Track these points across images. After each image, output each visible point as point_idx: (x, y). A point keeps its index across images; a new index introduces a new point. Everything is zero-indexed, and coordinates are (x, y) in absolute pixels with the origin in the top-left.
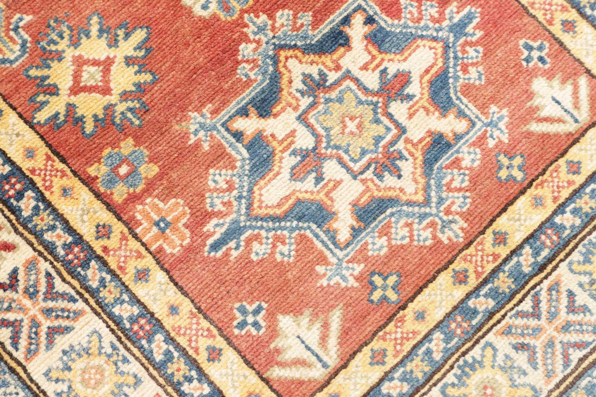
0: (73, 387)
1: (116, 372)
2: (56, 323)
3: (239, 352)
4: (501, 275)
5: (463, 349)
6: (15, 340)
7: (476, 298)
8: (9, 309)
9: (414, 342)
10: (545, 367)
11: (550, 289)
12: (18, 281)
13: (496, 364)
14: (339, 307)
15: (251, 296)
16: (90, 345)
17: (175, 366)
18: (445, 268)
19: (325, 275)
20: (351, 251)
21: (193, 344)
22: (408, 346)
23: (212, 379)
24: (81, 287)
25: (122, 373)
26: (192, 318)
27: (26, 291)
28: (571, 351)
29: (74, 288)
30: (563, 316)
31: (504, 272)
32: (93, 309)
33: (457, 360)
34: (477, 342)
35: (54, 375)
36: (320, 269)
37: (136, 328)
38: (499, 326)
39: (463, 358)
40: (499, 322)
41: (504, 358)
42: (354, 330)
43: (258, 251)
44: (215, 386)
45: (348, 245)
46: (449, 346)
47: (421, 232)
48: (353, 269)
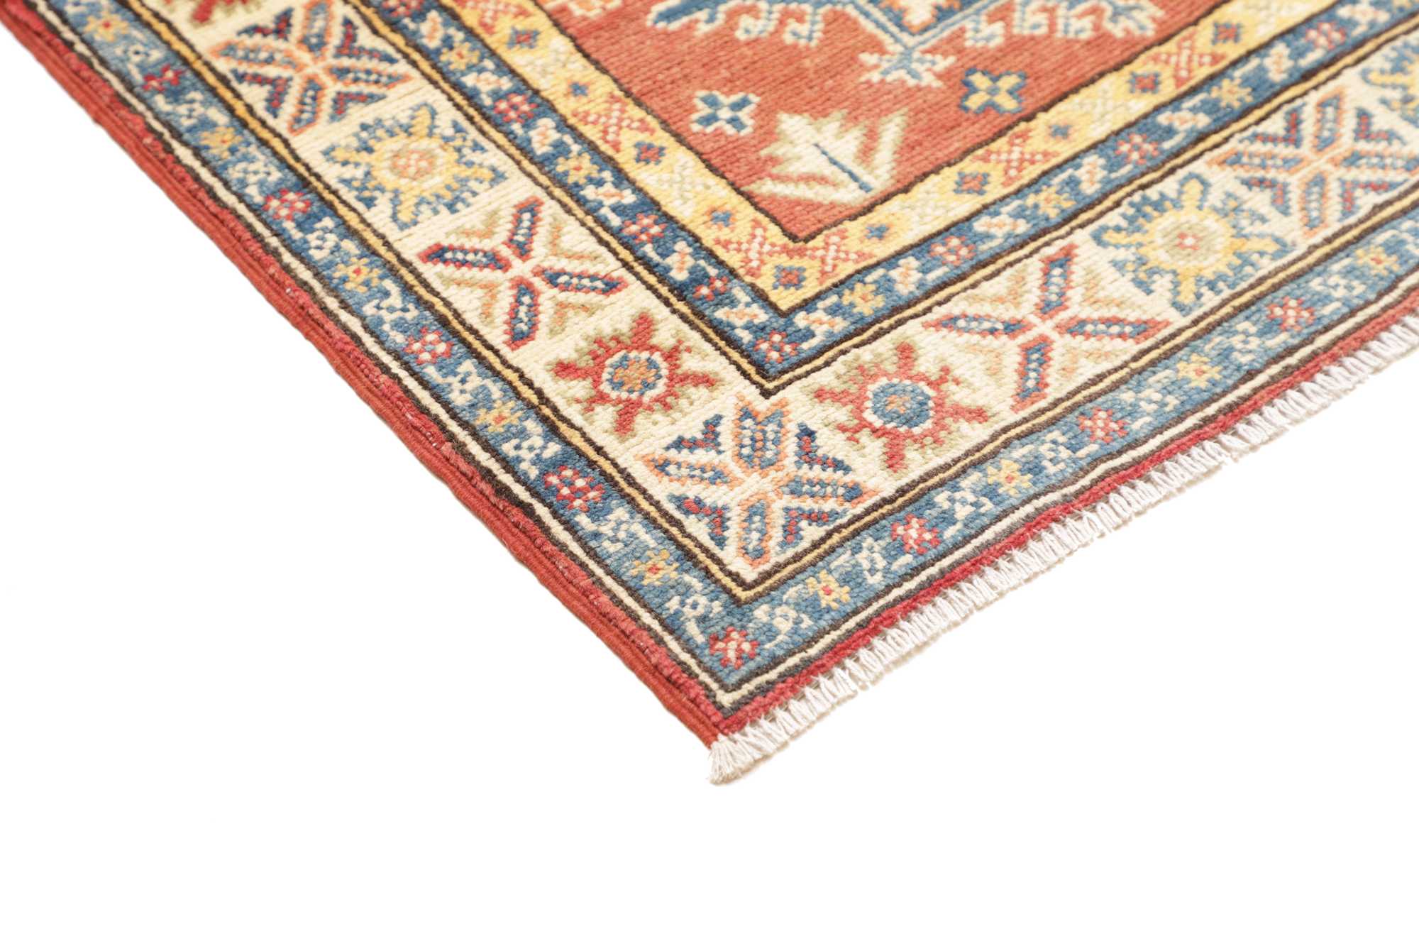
0: (375, 173)
1: (458, 162)
2: (354, 89)
3: (699, 154)
4: (1226, 83)
5: (1145, 180)
6: (274, 104)
7: (1173, 111)
8: (270, 61)
9: (1046, 167)
10: (1304, 213)
11: (1322, 105)
12: (289, 25)
13: (1206, 204)
14: (902, 112)
15: (730, 84)
16: (414, 122)
17: (572, 163)
18: (1117, 68)
19: (876, 67)
20: (932, 38)
21: (610, 137)
22: (1031, 172)
23: (641, 185)
24: (407, 44)
25: (470, 164)
26: (611, 103)
27: (304, 41)
28: (1359, 192)
29: (393, 44)
30: (1346, 142)
31: (1232, 79)
32: (424, 74)
33: (1130, 194)
34: (1172, 171)
35: (340, 154)
36: (868, 58)
37: (503, 106)
38: (1217, 152)
39: (1140, 192)
40: (1217, 146)
41: (1223, 197)
42: (926, 144)
43: (751, 27)
44: (646, 194)
45: (925, 29)
46: (1113, 175)
47: (1073, 21)
48: (934, 63)
